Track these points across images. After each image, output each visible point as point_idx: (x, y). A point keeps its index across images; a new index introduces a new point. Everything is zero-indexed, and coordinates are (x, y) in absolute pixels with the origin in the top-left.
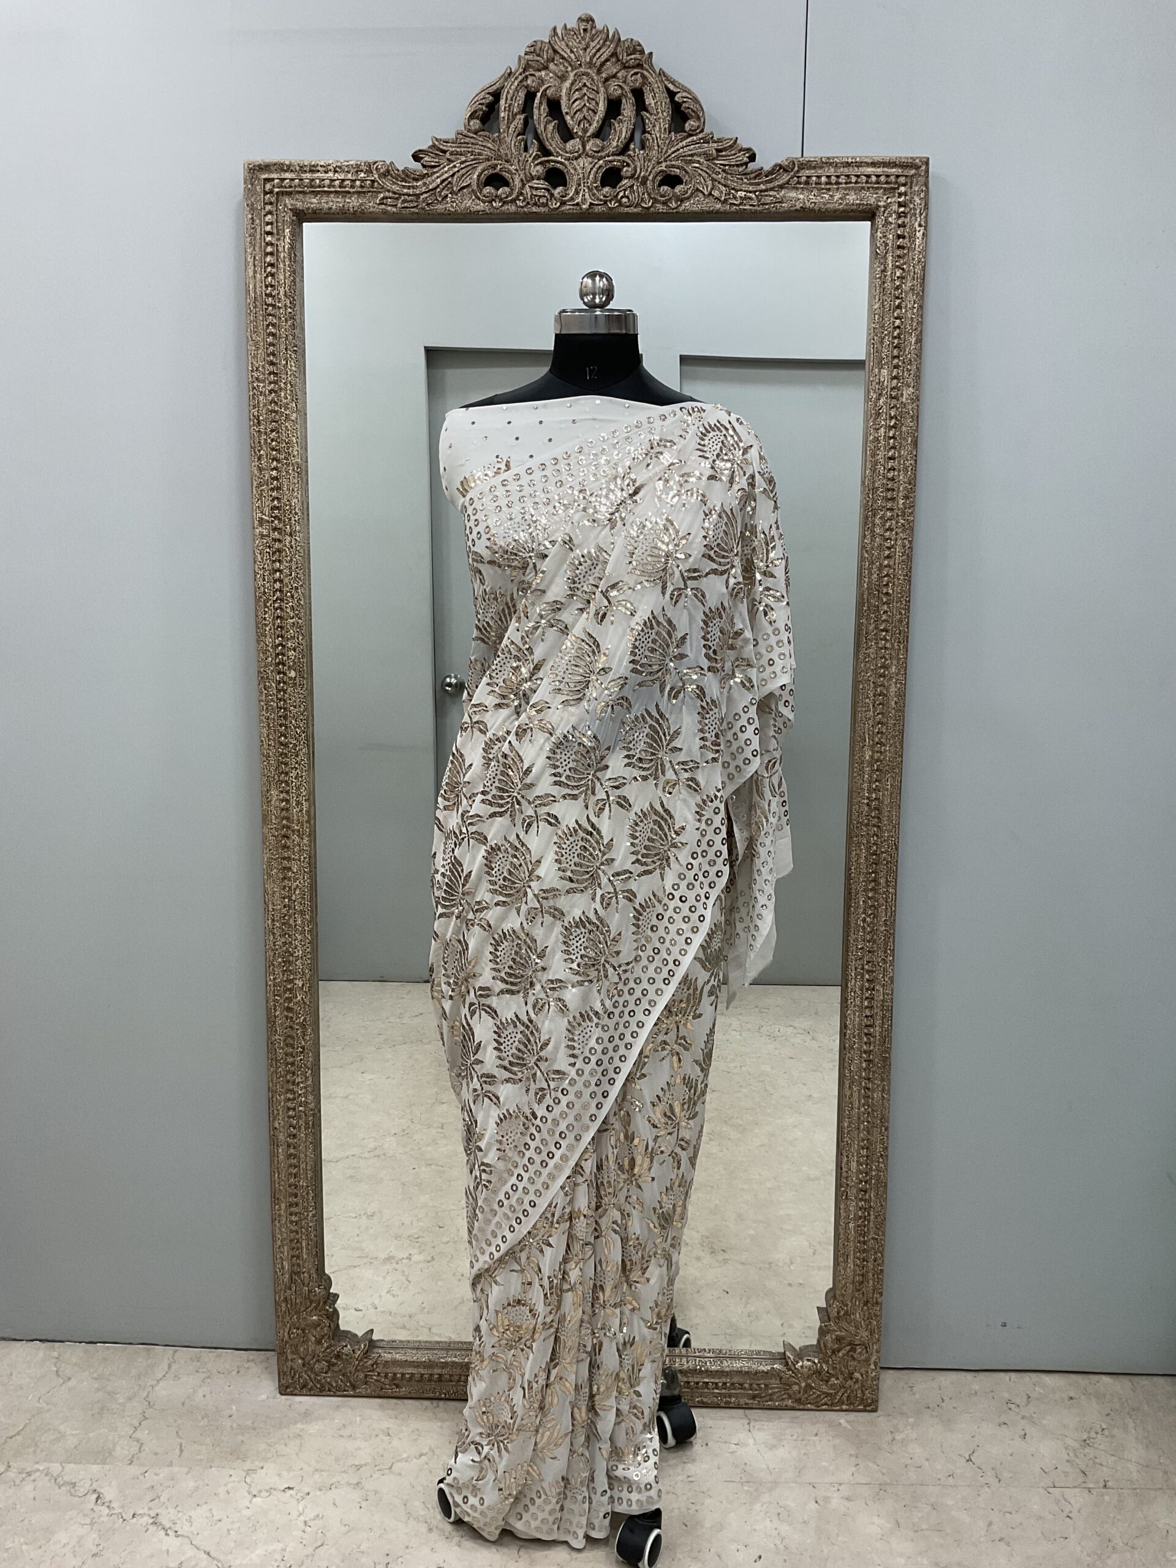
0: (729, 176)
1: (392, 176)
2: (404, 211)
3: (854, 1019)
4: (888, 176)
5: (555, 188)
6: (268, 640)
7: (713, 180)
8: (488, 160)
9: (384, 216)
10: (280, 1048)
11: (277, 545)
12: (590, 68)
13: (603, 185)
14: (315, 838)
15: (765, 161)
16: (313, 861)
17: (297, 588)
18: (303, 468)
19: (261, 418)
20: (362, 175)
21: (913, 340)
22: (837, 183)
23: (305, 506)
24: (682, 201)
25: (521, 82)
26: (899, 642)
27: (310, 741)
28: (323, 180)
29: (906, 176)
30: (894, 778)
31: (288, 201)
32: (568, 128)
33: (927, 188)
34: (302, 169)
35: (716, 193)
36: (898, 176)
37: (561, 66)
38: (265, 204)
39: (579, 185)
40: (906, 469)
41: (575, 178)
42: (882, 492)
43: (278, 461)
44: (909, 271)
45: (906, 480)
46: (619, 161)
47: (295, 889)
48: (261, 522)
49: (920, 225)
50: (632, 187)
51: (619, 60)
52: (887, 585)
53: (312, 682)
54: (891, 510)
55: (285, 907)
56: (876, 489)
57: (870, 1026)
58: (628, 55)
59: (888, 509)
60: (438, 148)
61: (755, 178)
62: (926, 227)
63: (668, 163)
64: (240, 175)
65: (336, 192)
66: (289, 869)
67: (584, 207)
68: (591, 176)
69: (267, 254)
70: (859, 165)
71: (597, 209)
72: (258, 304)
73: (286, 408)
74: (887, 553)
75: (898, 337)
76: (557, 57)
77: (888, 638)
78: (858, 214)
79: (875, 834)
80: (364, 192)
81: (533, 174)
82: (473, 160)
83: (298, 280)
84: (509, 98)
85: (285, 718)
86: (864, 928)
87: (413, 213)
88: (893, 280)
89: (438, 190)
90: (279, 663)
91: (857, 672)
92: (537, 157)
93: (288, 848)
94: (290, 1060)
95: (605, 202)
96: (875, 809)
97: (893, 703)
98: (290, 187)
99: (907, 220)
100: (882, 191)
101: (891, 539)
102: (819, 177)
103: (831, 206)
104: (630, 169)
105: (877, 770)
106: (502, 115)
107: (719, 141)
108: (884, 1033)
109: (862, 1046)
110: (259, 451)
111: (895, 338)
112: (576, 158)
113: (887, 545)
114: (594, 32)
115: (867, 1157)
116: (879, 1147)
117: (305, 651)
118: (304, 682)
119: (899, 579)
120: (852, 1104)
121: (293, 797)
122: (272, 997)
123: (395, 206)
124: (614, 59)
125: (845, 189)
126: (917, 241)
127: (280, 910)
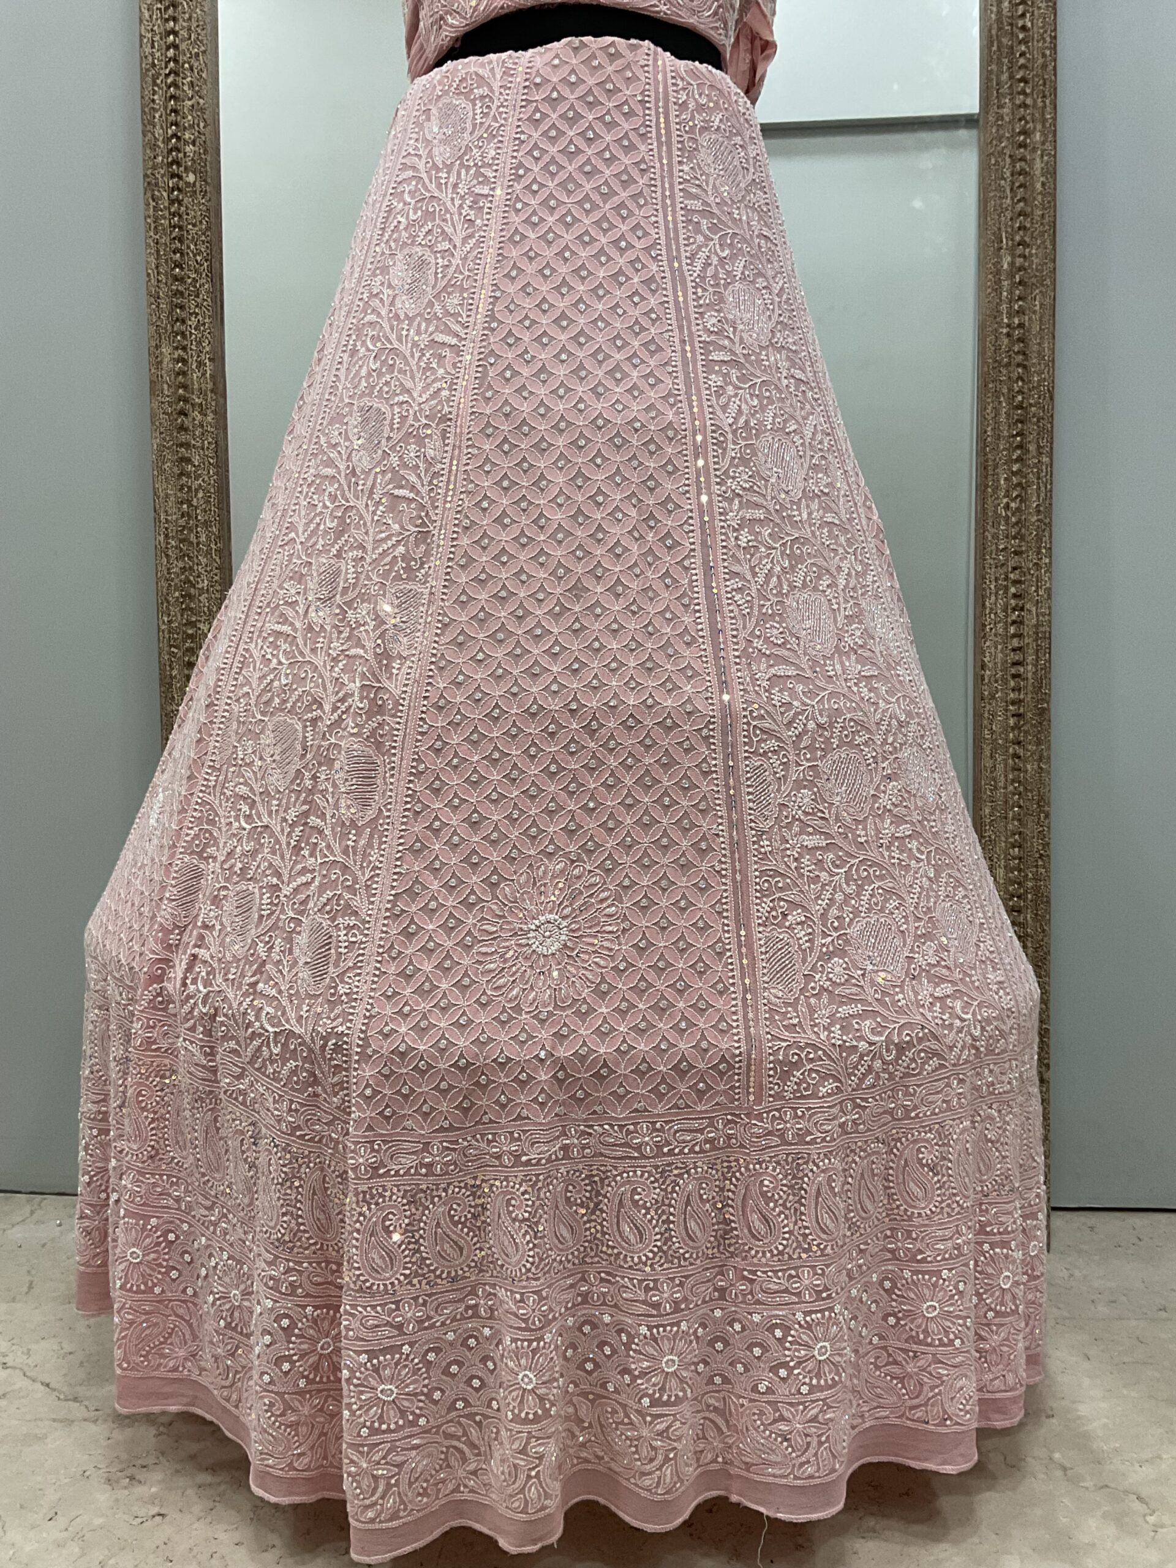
3: (996, 655)
6: (158, 131)
17: (197, 55)
26: (1044, 96)
30: (1045, 295)
47: (197, 490)
52: (1023, 15)
55: (183, 516)
57: (1021, 663)
66: (188, 460)
77: (1028, 91)
79: (1020, 378)
85: (181, 240)
86: (1007, 519)
90: (171, 164)
93: (186, 430)
96: (1018, 340)
97: (1039, 186)
105: (1020, 283)
108: (1040, 674)
109: (1007, 694)
115: (1020, 859)
116: (1037, 844)
117: (208, 142)
118: (208, 188)
119: (1039, 8)
120: (994, 779)
121: (192, 356)
122: (167, 649)
127: (176, 520)
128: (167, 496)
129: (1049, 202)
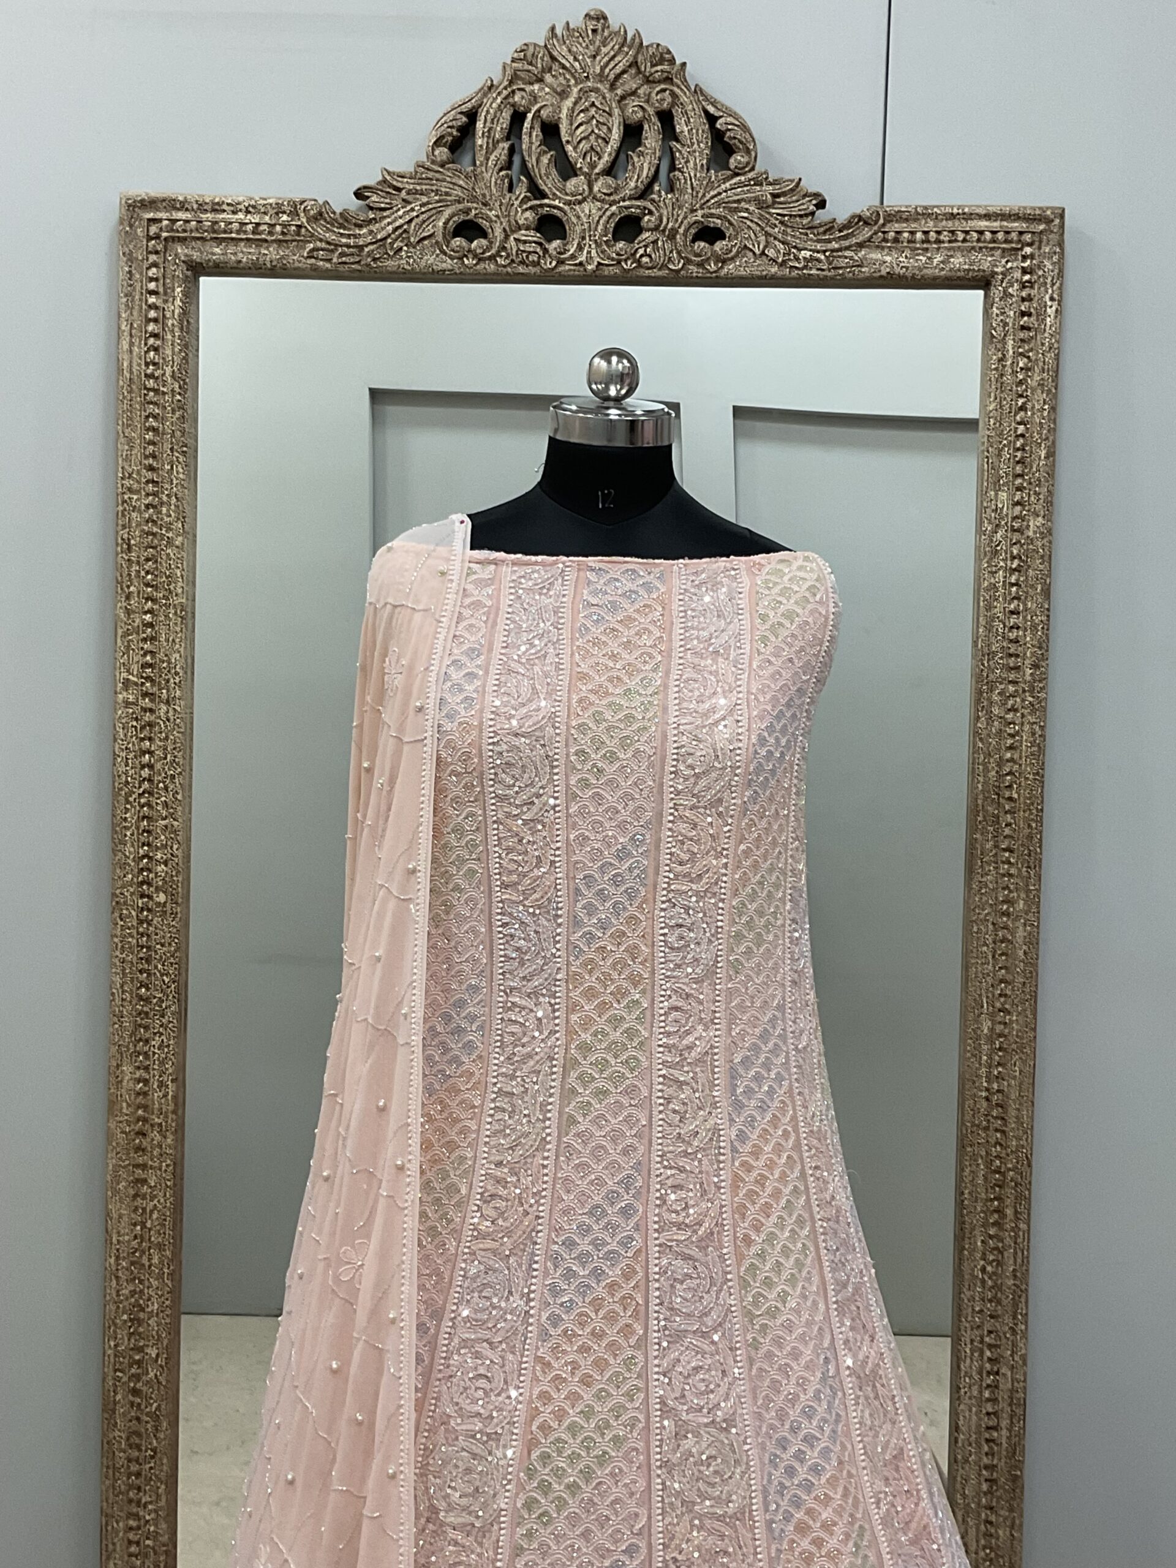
0: (789, 230)
1: (325, 220)
2: (341, 268)
3: (970, 1419)
4: (1007, 233)
5: (549, 241)
6: (129, 849)
7: (767, 234)
8: (459, 202)
9: (314, 273)
10: (121, 1451)
11: (148, 717)
12: (601, 81)
13: (617, 237)
14: (183, 1135)
15: (839, 210)
16: (178, 1171)
17: (173, 777)
18: (189, 610)
19: (133, 542)
20: (285, 218)
21: (1043, 453)
22: (938, 241)
23: (189, 661)
24: (724, 262)
25: (506, 98)
26: (1029, 867)
27: (181, 992)
28: (231, 223)
29: (1033, 233)
30: (1024, 1062)
31: (181, 250)
32: (570, 162)
33: (1062, 249)
34: (201, 207)
35: (771, 253)
36: (1021, 233)
37: (561, 79)
38: (151, 253)
39: (583, 238)
40: (1034, 627)
41: (578, 229)
42: (1001, 658)
43: (154, 601)
44: (1036, 360)
45: (1035, 643)
46: (638, 207)
47: (152, 1212)
48: (127, 683)
49: (1052, 299)
50: (655, 242)
51: (639, 72)
52: (1010, 787)
53: (188, 907)
54: (1014, 682)
55: (136, 1237)
56: (991, 655)
57: (995, 1428)
58: (653, 66)
59: (1010, 682)
60: (389, 185)
61: (825, 233)
62: (1059, 305)
63: (706, 211)
64: (113, 212)
65: (248, 240)
66: (144, 1181)
67: (589, 267)
68: (600, 227)
69: (149, 320)
70: (969, 217)
71: (607, 271)
72: (134, 387)
73: (169, 529)
74: (1009, 742)
75: (1022, 449)
76: (556, 66)
77: (1012, 860)
78: (966, 281)
79: (998, 1143)
80: (286, 241)
81: (521, 222)
82: (438, 202)
83: (190, 355)
84: (489, 118)
85: (148, 961)
86: (983, 1281)
87: (355, 269)
88: (1014, 373)
89: (389, 241)
90: (142, 883)
91: (969, 908)
92: (526, 199)
93: (143, 1150)
94: (134, 1468)
95: (619, 262)
96: (997, 1105)
97: (1021, 953)
98: (185, 231)
99: (1033, 292)
100: (999, 252)
101: (1014, 724)
102: (912, 233)
103: (928, 272)
104: (653, 219)
105: (1000, 1049)
106: (479, 142)
107: (775, 183)
108: (1014, 1440)
109: (980, 1459)
110: (128, 587)
111: (1018, 449)
112: (580, 203)
113: (1009, 731)
114: (606, 33)
117: (180, 864)
118: (179, 909)
119: (1027, 779)
121: (154, 1076)
122: (112, 1373)
123: (329, 260)
124: (633, 71)
125: (949, 249)
126: (1048, 319)
127: (129, 1241)
128: (120, 1216)
129: (1031, 972)
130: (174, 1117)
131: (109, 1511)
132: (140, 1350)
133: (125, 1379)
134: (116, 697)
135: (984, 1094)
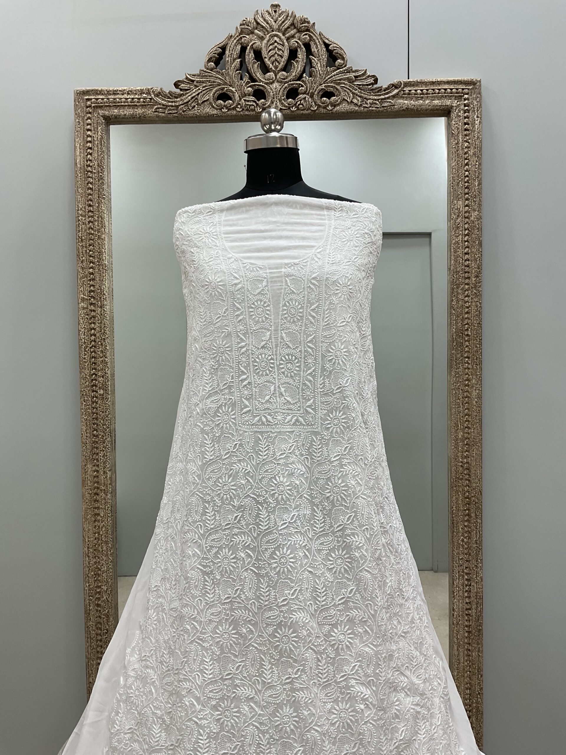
0: (362, 92)
1: (162, 95)
2: (169, 116)
3: (459, 605)
4: (457, 89)
5: (259, 100)
6: (87, 371)
7: (353, 93)
8: (219, 85)
9: (157, 119)
10: (93, 630)
11: (93, 314)
12: (279, 32)
13: (288, 98)
14: (116, 494)
15: (383, 83)
16: (114, 509)
17: (105, 339)
18: (109, 267)
19: (83, 238)
20: (144, 95)
21: (477, 184)
22: (427, 94)
23: (110, 290)
24: (335, 106)
25: (238, 41)
26: (477, 364)
27: (112, 433)
28: (121, 99)
29: (468, 89)
30: (477, 450)
31: (101, 112)
32: (266, 66)
33: (481, 96)
34: (109, 93)
35: (355, 101)
36: (463, 89)
37: (262, 31)
38: (87, 113)
39: (274, 98)
40: (476, 260)
41: (271, 94)
42: (462, 274)
43: (93, 263)
44: (472, 143)
45: (476, 266)
46: (297, 84)
47: (102, 528)
48: (83, 300)
49: (477, 117)
50: (305, 98)
51: (295, 27)
52: (467, 330)
53: (114, 396)
54: (468, 284)
55: (96, 539)
56: (458, 272)
57: (470, 609)
58: (300, 25)
59: (466, 284)
60: (189, 79)
61: (378, 92)
62: (481, 118)
63: (326, 84)
64: (72, 97)
65: (129, 105)
66: (99, 514)
68: (281, 93)
69: (88, 142)
70: (440, 83)
71: (284, 112)
72: (82, 171)
73: (99, 232)
74: (467, 310)
75: (468, 182)
77: (469, 362)
78: (440, 111)
79: (467, 485)
80: (145, 105)
81: (246, 92)
82: (210, 85)
83: (106, 157)
84: (231, 49)
85: (97, 419)
86: (463, 546)
87: (174, 117)
88: (463, 149)
89: (190, 103)
90: (93, 386)
91: (451, 383)
92: (248, 83)
93: (98, 501)
94: (99, 638)
95: (289, 108)
96: (466, 469)
97: (474, 402)
98: (101, 103)
99: (470, 114)
100: (454, 98)
101: (468, 302)
102: (416, 90)
103: (424, 107)
104: (303, 88)
105: (466, 444)
106: (227, 59)
107: (356, 71)
108: (479, 614)
109: (464, 623)
110: (82, 257)
111: (466, 182)
112: (272, 83)
113: (466, 305)
114: (280, 12)
115: (470, 695)
116: (477, 688)
117: (109, 377)
118: (109, 397)
119: (475, 326)
120: (459, 660)
121: (101, 469)
122: (88, 598)
123: (164, 113)
124: (293, 27)
125: (432, 97)
126: (476, 126)
127: (93, 541)
128: (89, 530)
129: (479, 410)
130: (110, 486)
131: (89, 656)
132: (99, 587)
133: (94, 600)
134: (78, 305)
135: (460, 464)
